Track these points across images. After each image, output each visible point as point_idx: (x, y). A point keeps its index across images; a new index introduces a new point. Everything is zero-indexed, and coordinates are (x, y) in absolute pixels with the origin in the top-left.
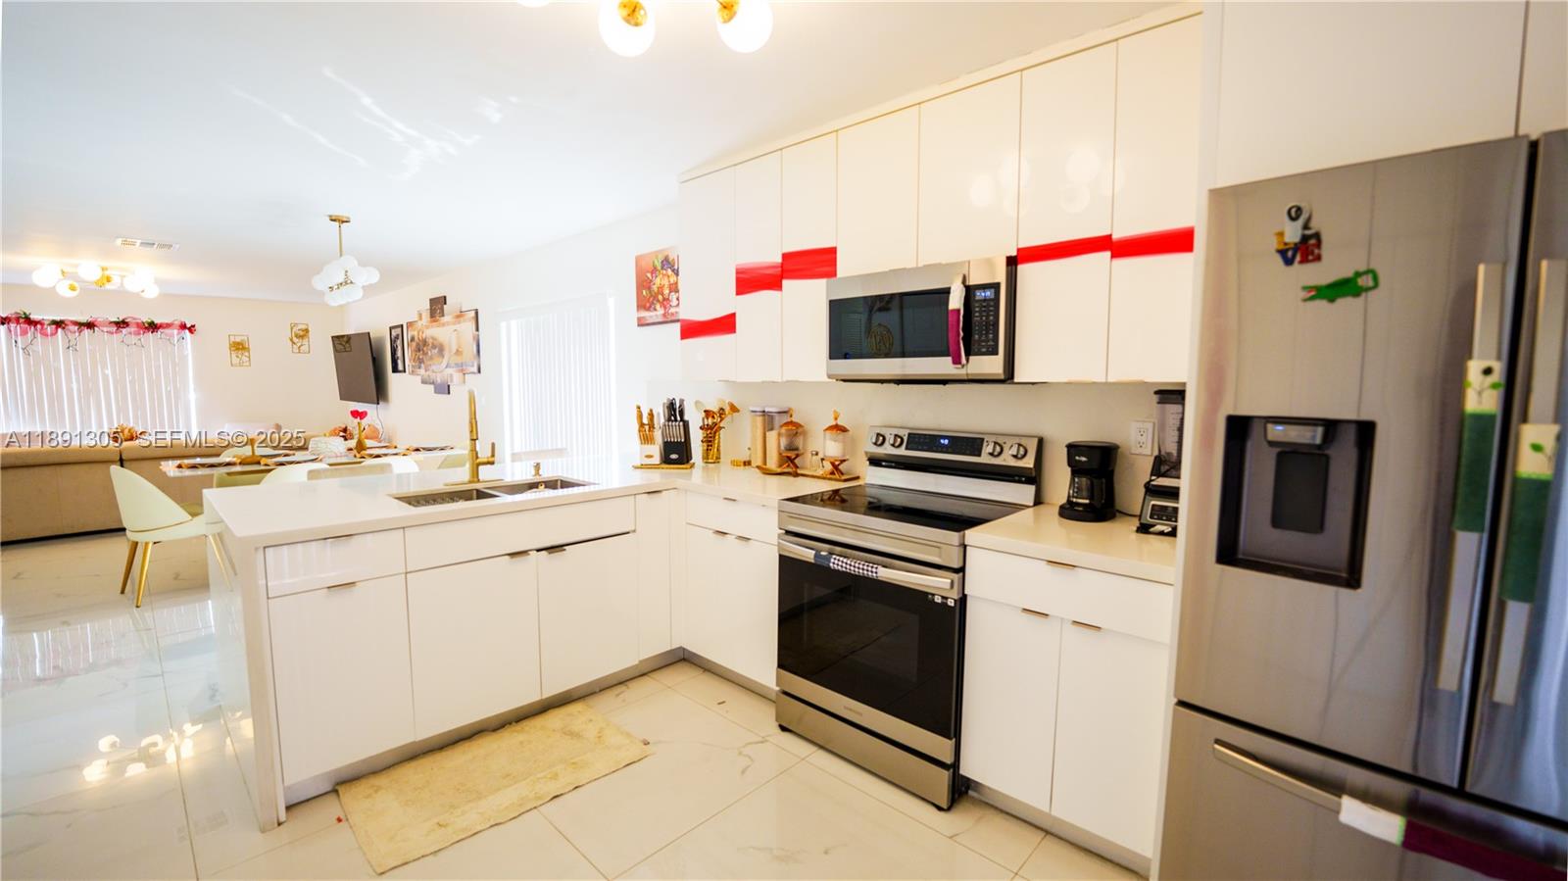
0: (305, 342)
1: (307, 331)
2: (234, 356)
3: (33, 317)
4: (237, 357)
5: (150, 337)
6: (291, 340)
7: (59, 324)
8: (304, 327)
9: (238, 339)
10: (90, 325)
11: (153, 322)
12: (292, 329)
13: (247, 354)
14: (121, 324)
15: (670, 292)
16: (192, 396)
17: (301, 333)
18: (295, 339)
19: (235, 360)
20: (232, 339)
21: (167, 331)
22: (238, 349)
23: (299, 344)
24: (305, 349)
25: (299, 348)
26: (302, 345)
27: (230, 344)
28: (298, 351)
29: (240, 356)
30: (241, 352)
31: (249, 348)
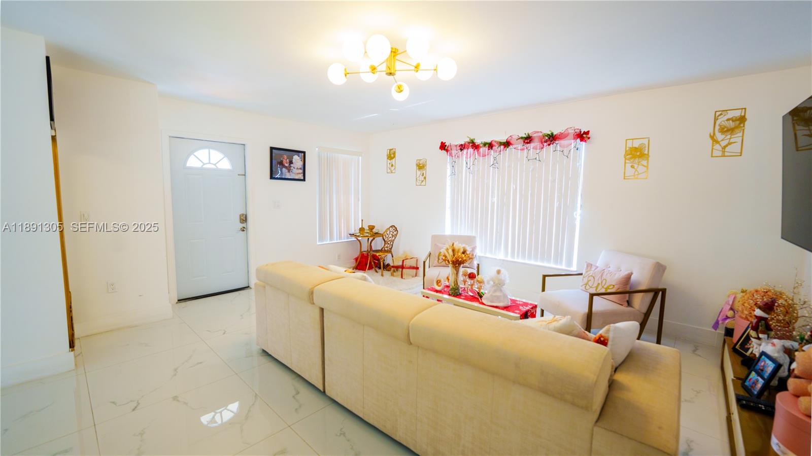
0: (737, 138)
1: (742, 119)
2: (628, 166)
3: (478, 141)
4: (632, 167)
5: (549, 150)
6: (712, 137)
7: (490, 146)
8: (737, 114)
9: (636, 144)
10: (507, 144)
11: (552, 134)
12: (716, 119)
13: (644, 163)
14: (528, 139)
16: (578, 215)
17: (731, 124)
18: (719, 136)
19: (630, 172)
20: (629, 145)
21: (563, 142)
22: (634, 157)
23: (724, 143)
24: (734, 148)
25: (724, 148)
26: (729, 144)
27: (626, 151)
28: (720, 153)
29: (636, 166)
30: (637, 160)
31: (648, 154)
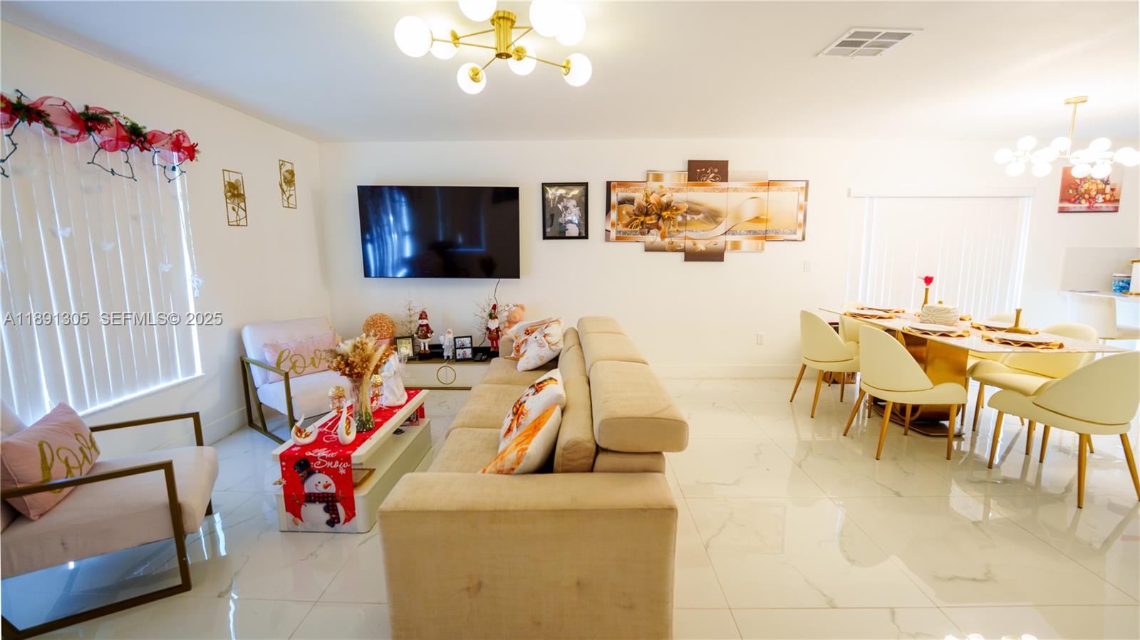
0: (293, 191)
1: (293, 174)
2: (230, 206)
4: (233, 208)
5: (138, 155)
6: (280, 185)
8: (290, 168)
9: (232, 178)
11: (136, 129)
12: (280, 169)
13: (242, 205)
15: (1097, 193)
17: (288, 176)
18: (285, 187)
19: (231, 214)
20: (227, 179)
22: (233, 196)
23: (287, 194)
24: (292, 200)
25: (288, 198)
26: (290, 195)
27: (225, 186)
28: (286, 204)
29: (236, 208)
30: (236, 201)
31: (244, 195)
